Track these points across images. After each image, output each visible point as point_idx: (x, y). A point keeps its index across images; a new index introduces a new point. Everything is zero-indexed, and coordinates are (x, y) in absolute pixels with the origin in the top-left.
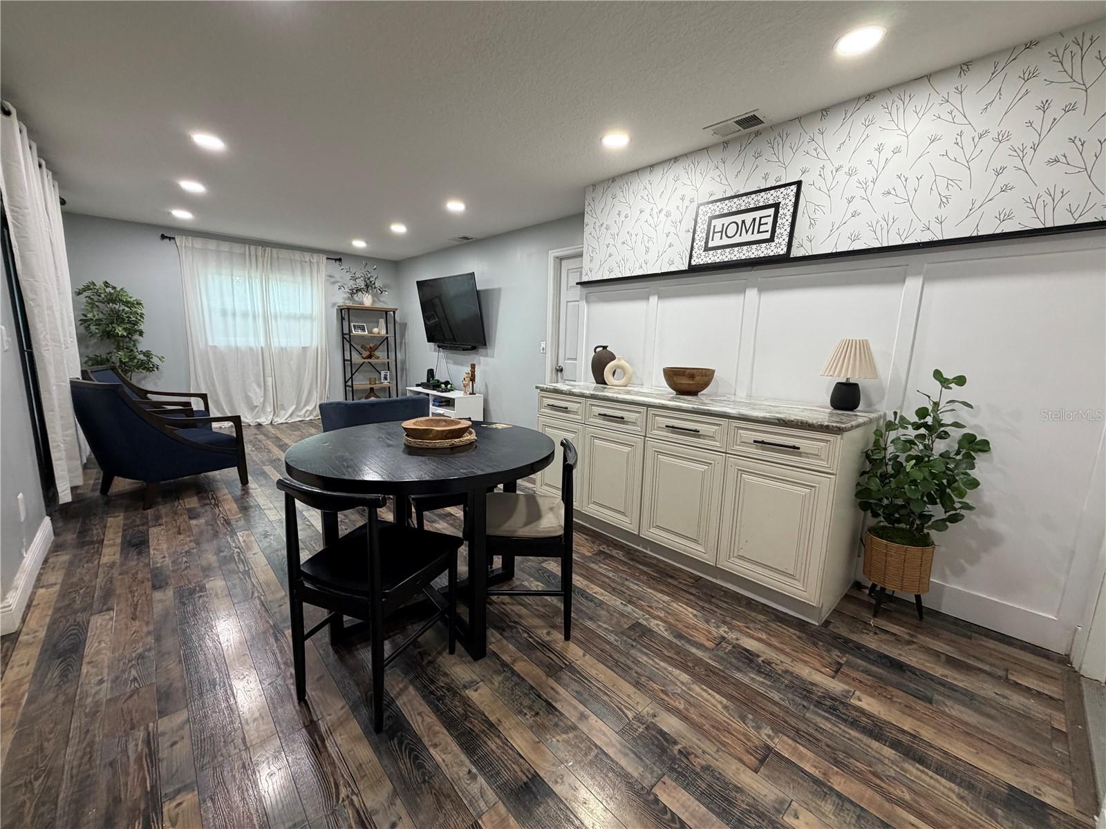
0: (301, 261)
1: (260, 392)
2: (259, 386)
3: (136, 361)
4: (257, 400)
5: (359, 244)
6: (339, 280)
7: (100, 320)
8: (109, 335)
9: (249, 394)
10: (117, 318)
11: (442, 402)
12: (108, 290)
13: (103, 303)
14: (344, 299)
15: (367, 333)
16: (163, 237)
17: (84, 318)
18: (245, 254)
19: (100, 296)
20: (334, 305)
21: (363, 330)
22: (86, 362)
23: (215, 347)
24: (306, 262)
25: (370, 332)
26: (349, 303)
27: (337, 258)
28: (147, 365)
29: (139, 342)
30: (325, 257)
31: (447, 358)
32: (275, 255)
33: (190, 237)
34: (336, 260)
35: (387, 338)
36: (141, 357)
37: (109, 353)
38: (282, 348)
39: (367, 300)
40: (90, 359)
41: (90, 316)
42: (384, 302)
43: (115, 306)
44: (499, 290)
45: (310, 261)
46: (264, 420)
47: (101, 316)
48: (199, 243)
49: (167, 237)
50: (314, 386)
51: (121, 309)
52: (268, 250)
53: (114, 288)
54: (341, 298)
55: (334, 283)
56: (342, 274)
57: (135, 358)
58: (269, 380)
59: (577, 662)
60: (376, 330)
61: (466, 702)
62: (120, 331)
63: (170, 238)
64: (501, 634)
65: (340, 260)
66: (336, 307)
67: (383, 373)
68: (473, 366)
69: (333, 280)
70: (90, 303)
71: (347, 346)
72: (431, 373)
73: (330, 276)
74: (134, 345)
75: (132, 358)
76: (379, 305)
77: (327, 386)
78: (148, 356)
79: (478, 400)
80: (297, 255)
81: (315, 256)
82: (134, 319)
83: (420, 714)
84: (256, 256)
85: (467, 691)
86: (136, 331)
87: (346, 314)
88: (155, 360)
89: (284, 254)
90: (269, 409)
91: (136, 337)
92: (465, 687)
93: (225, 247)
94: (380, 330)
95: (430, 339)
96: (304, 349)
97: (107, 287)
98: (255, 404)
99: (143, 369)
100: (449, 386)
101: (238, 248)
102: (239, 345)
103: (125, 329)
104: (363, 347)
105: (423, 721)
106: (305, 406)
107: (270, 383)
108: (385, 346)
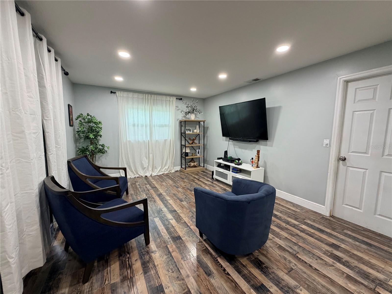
0: (166, 100)
1: (147, 161)
2: (147, 158)
3: (98, 149)
4: (146, 165)
5: (193, 90)
6: (180, 108)
7: (85, 131)
8: (87, 137)
9: (142, 162)
10: (91, 130)
11: (238, 171)
13: (86, 123)
14: (182, 117)
15: (192, 132)
16: (112, 92)
17: (78, 130)
18: (144, 98)
19: (85, 120)
20: (178, 120)
21: (190, 131)
22: (78, 151)
23: (130, 141)
24: (168, 101)
25: (193, 132)
26: (184, 119)
27: (180, 98)
28: (102, 151)
29: (100, 140)
30: (175, 98)
32: (155, 98)
33: (122, 92)
34: (179, 99)
35: (199, 134)
36: (100, 147)
37: (87, 146)
38: (156, 140)
39: (192, 117)
40: (80, 149)
41: (80, 129)
42: (198, 118)
43: (90, 124)
45: (169, 100)
46: (148, 174)
47: (85, 129)
48: (125, 94)
49: (113, 92)
50: (169, 158)
51: (93, 125)
52: (153, 96)
53: (91, 116)
54: (181, 117)
55: (178, 110)
56: (183, 106)
57: (98, 148)
58: (151, 155)
60: (195, 131)
62: (91, 136)
63: (114, 93)
65: (181, 99)
66: (179, 121)
67: (197, 151)
68: (258, 152)
69: (178, 108)
70: (80, 124)
71: (183, 139)
73: (177, 107)
74: (98, 142)
75: (96, 148)
77: (174, 157)
78: (103, 147)
80: (164, 98)
81: (171, 98)
82: (98, 130)
84: (148, 99)
86: (99, 135)
87: (183, 124)
88: (106, 149)
89: (159, 97)
90: (150, 169)
91: (99, 138)
93: (136, 95)
94: (197, 131)
96: (165, 140)
97: (88, 116)
98: (145, 167)
99: (101, 153)
100: (240, 161)
101: (141, 96)
102: (139, 140)
103: (94, 135)
104: (190, 139)
106: (165, 166)
107: (151, 157)
108: (198, 138)
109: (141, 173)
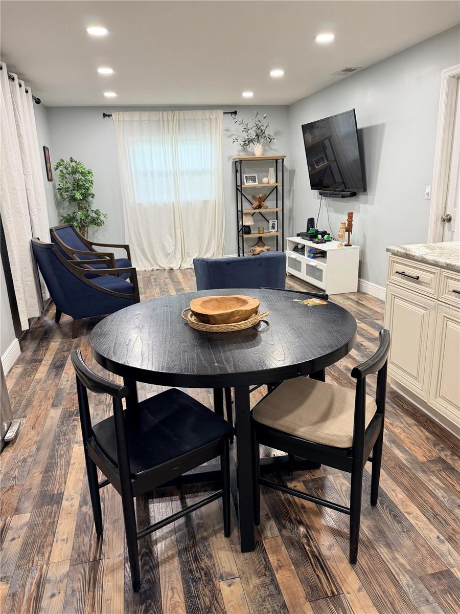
0: (202, 119)
1: (172, 241)
2: (171, 236)
3: (90, 218)
4: (170, 249)
5: (248, 95)
6: (234, 133)
7: (68, 188)
8: (73, 199)
9: (164, 243)
10: (78, 186)
11: (317, 253)
12: (73, 164)
13: (69, 174)
14: (239, 151)
15: (257, 183)
16: (105, 115)
17: (60, 187)
18: (160, 120)
19: (67, 169)
20: (230, 158)
21: (254, 180)
22: (62, 220)
23: (141, 204)
24: (206, 120)
25: (260, 182)
26: (243, 156)
27: (232, 111)
28: (96, 222)
29: (92, 203)
30: (221, 112)
31: (328, 206)
32: (182, 118)
33: (121, 113)
34: (232, 113)
35: (277, 187)
36: (94, 215)
37: (74, 213)
38: (188, 203)
39: (257, 150)
40: (64, 218)
41: (62, 185)
42: (275, 150)
43: (76, 176)
44: (383, 125)
45: (210, 118)
46: (175, 266)
47: (68, 185)
48: (127, 116)
49: (107, 115)
50: (213, 236)
51: (80, 178)
52: (177, 113)
53: (76, 162)
54: (236, 152)
55: (230, 136)
56: (237, 127)
57: (89, 216)
58: (178, 231)
59: (348, 596)
60: (265, 180)
61: (215, 595)
62: (78, 196)
63: (109, 116)
64: (280, 531)
65: (235, 113)
66: (231, 161)
67: (271, 222)
68: (350, 216)
69: (229, 133)
70: (62, 176)
71: (240, 197)
72: (311, 222)
73: (227, 130)
74: (89, 206)
75: (87, 217)
76: (271, 154)
77: (223, 235)
78: (97, 214)
79: (355, 251)
80: (199, 114)
81: (214, 112)
82: (87, 185)
83: (172, 589)
84: (168, 120)
85: (221, 583)
86: (90, 195)
87: (239, 166)
88: (102, 218)
89: (189, 114)
90: (179, 256)
91: (90, 198)
92: (221, 577)
94: (269, 179)
95: (313, 186)
96: (205, 202)
97: (72, 161)
98: (169, 252)
99: (95, 224)
100: (326, 237)
101: (154, 115)
102: (156, 202)
103: (82, 194)
104: (254, 197)
105: (172, 597)
107: (178, 234)
108: (273, 196)
109: (162, 263)
